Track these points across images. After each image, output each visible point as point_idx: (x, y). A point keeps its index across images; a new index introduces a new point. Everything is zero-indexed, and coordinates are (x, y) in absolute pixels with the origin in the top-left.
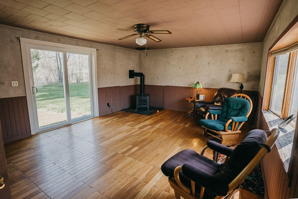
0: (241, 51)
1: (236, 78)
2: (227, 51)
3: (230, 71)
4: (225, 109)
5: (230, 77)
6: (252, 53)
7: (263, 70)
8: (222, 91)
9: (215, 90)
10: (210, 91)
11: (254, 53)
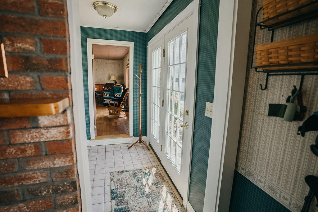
0: (114, 64)
1: (113, 78)
2: (106, 63)
3: (109, 74)
4: (112, 91)
5: (109, 78)
6: (119, 65)
7: (124, 74)
8: (107, 85)
9: (103, 85)
10: (99, 86)
11: (120, 65)
